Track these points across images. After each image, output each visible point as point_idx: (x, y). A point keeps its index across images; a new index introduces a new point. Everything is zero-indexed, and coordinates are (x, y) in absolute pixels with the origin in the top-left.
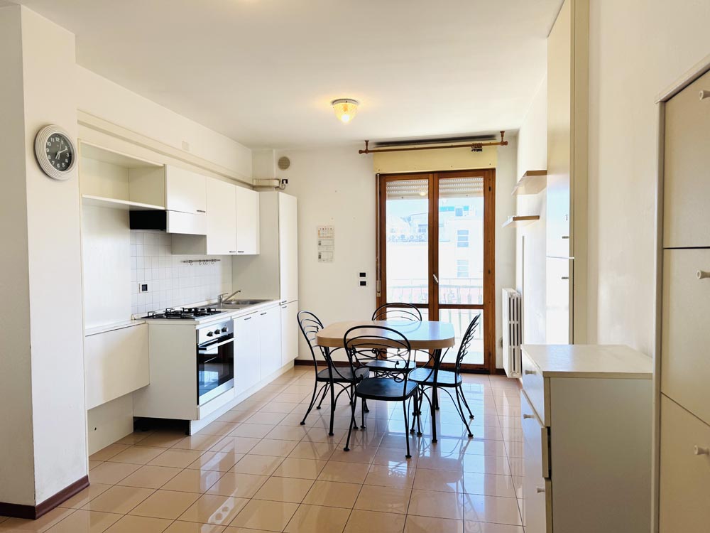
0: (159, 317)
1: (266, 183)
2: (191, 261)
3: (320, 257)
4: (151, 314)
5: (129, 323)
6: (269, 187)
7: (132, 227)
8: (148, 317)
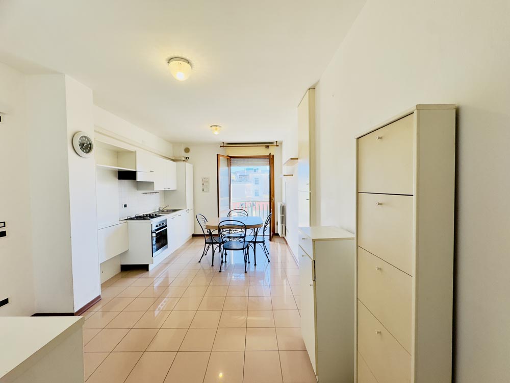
0: (133, 219)
1: (179, 159)
2: (146, 193)
3: (203, 190)
4: (129, 218)
5: (119, 222)
6: (180, 160)
7: (119, 179)
8: (128, 219)
